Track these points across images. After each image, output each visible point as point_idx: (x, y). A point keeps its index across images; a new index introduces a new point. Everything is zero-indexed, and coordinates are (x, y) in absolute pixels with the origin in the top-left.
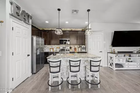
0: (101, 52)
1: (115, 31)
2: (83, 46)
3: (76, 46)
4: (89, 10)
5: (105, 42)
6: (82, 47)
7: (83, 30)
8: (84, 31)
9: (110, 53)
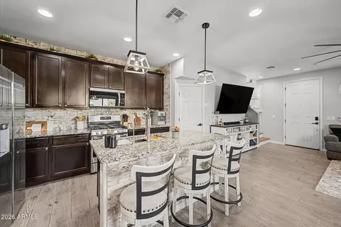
0: (200, 125)
1: (224, 84)
2: (159, 113)
3: (140, 113)
4: (206, 26)
5: (206, 104)
6: (159, 115)
7: (158, 71)
8: (160, 75)
9: (216, 126)
